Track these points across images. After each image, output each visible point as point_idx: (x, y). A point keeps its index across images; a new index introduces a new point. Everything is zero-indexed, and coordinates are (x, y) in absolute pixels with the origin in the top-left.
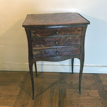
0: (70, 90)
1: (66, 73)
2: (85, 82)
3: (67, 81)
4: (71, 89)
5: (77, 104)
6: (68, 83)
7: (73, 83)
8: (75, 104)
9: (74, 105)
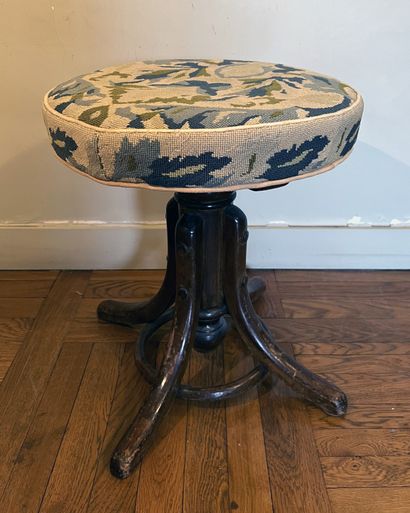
0: (317, 347)
1: (274, 270)
2: (392, 311)
3: (292, 308)
4: (325, 341)
5: (375, 418)
6: (296, 316)
7: (329, 316)
8: (367, 420)
9: (359, 424)
